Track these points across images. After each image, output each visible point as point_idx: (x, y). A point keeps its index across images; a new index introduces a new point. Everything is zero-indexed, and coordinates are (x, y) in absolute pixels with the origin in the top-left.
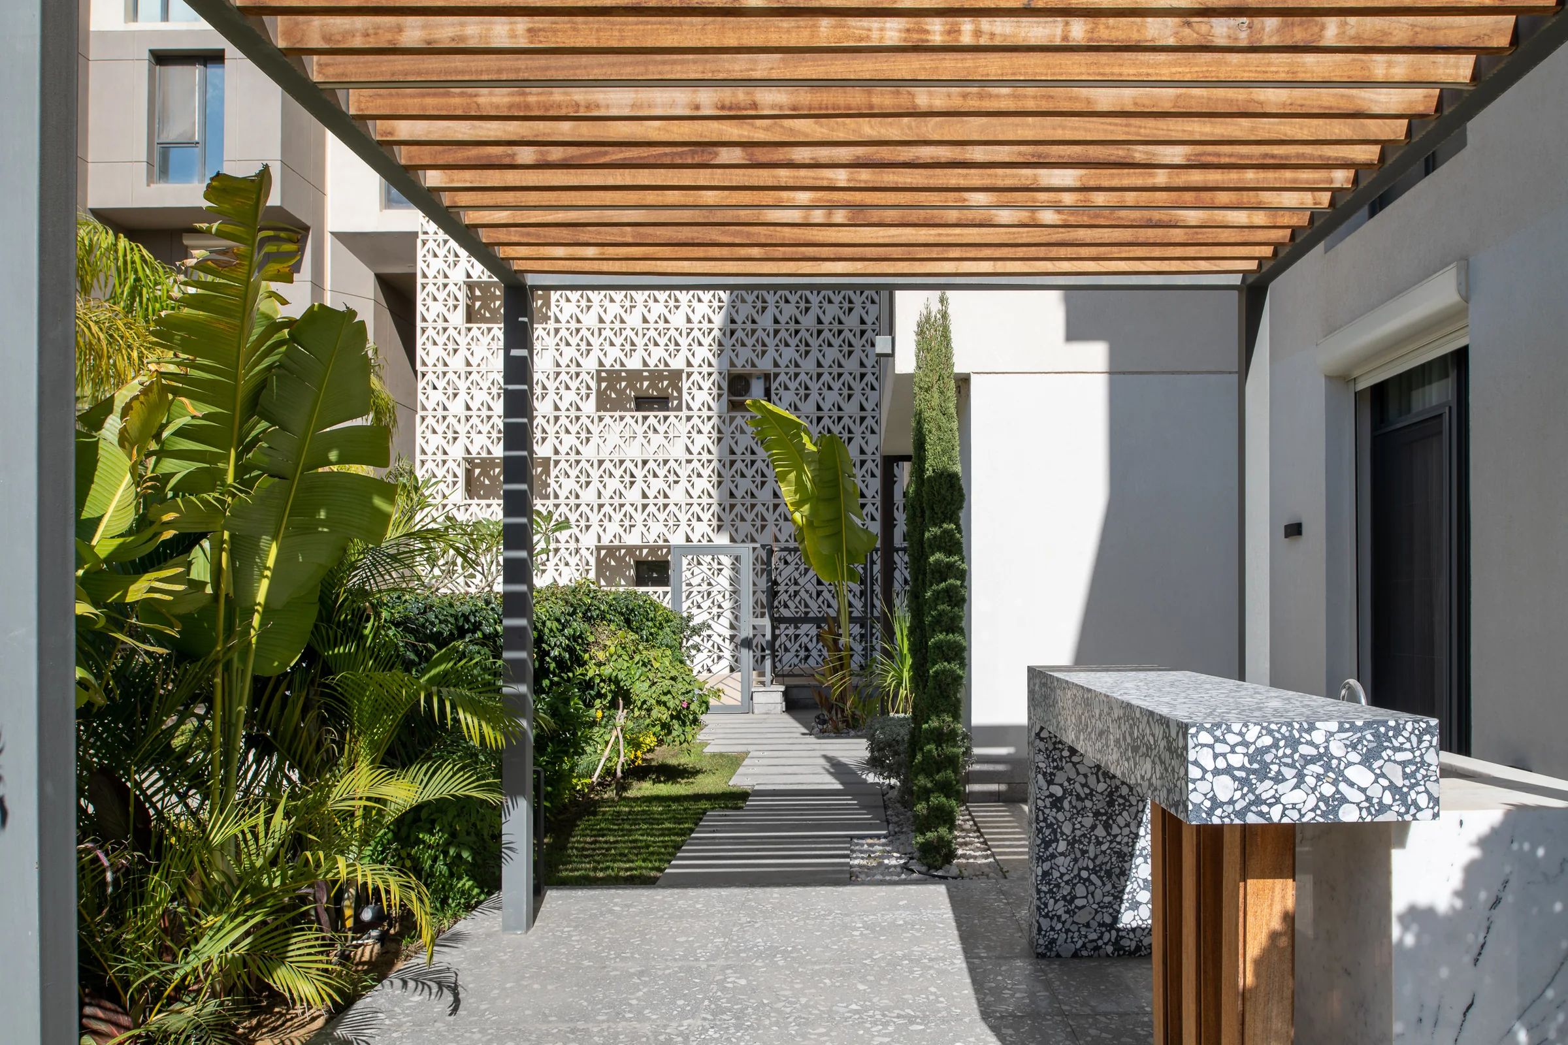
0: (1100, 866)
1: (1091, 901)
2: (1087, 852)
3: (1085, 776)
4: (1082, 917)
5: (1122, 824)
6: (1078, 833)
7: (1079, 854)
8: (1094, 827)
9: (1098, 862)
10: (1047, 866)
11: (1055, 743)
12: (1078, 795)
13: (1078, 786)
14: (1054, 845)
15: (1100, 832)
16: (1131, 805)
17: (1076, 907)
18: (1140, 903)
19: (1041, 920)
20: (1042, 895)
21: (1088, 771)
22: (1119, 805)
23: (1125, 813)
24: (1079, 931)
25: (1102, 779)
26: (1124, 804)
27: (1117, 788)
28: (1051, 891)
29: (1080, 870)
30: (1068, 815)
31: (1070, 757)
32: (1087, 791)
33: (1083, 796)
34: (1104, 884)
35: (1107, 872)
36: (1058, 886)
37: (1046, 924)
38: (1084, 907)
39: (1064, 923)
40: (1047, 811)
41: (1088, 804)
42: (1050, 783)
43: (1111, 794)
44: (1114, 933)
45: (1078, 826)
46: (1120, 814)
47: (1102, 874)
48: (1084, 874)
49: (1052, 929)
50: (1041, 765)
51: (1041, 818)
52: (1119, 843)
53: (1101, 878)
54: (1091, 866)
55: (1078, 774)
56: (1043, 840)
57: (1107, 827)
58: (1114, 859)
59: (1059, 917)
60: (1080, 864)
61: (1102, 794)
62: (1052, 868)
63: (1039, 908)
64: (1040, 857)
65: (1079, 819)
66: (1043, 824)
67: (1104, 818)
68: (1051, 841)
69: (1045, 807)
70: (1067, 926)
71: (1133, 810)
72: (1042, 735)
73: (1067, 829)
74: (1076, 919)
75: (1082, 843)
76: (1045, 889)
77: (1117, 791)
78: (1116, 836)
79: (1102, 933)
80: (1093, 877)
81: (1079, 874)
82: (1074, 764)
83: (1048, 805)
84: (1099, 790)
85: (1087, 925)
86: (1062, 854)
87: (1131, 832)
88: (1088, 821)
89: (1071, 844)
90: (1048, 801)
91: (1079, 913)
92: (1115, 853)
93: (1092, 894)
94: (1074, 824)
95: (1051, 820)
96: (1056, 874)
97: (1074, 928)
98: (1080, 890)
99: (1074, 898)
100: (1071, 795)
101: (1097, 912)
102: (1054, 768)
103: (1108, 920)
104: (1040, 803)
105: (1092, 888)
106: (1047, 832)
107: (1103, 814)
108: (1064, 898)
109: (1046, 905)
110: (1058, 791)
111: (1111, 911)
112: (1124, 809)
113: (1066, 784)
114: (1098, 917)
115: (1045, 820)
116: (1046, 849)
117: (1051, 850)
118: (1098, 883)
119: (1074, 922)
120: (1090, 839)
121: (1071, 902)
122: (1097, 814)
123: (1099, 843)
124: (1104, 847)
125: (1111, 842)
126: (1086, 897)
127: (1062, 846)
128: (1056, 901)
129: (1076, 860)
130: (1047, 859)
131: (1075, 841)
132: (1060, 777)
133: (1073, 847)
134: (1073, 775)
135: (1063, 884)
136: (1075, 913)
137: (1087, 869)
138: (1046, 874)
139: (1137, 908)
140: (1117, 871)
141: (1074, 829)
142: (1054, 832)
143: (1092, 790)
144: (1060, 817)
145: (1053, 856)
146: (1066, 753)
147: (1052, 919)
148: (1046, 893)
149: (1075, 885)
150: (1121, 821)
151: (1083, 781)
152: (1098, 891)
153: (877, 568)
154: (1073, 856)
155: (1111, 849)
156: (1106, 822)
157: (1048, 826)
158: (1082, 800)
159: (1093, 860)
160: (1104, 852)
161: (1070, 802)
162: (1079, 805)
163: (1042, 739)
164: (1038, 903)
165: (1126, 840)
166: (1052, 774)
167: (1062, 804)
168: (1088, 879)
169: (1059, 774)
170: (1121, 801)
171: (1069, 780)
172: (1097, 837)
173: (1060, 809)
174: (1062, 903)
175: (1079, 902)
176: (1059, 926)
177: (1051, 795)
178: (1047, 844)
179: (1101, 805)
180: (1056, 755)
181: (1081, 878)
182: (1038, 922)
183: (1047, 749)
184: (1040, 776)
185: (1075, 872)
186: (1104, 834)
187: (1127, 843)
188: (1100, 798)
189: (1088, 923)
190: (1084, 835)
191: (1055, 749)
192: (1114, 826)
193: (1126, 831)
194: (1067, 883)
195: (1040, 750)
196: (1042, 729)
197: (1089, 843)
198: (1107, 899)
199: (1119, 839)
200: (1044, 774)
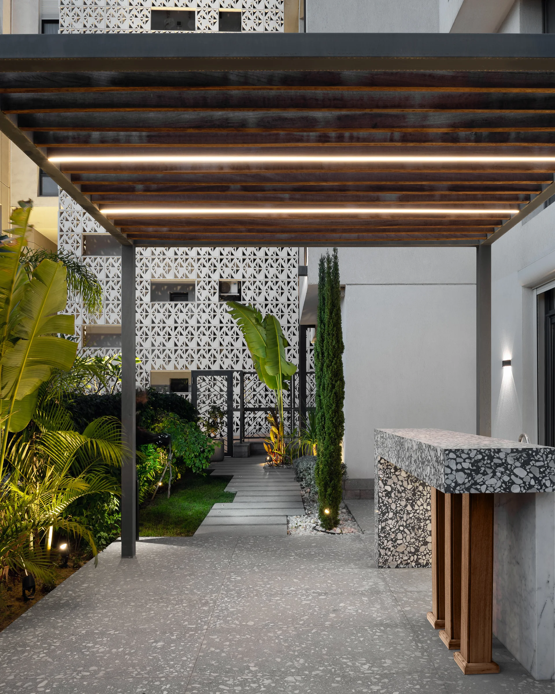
0: (409, 524)
1: (405, 541)
2: (403, 518)
3: (402, 481)
4: (400, 549)
5: (420, 504)
6: (398, 509)
7: (399, 519)
8: (406, 506)
9: (408, 523)
10: (383, 524)
11: (387, 466)
12: (398, 491)
13: (398, 486)
14: (387, 514)
15: (409, 508)
16: (424, 496)
17: (398, 544)
18: (428, 542)
19: (381, 550)
20: (381, 538)
21: (403, 479)
22: (418, 495)
23: (421, 499)
24: (399, 556)
25: (410, 483)
26: (420, 495)
27: (417, 487)
28: (385, 536)
29: (399, 526)
30: (394, 500)
31: (395, 472)
32: (403, 489)
33: (401, 491)
34: (411, 533)
35: (412, 527)
36: (389, 534)
37: (383, 552)
38: (401, 544)
39: (392, 552)
40: (384, 498)
41: (403, 495)
42: (385, 484)
43: (414, 490)
44: (415, 556)
45: (398, 505)
46: (419, 500)
47: (410, 528)
48: (402, 528)
49: (386, 554)
50: (381, 476)
51: (381, 501)
52: (418, 514)
53: (409, 530)
54: (405, 525)
55: (399, 480)
56: (382, 512)
57: (412, 506)
58: (415, 521)
59: (389, 549)
60: (399, 523)
61: (410, 490)
62: (386, 525)
63: (379, 545)
64: (381, 520)
65: (399, 502)
66: (382, 504)
67: (411, 501)
68: (385, 513)
69: (383, 496)
70: (393, 553)
71: (425, 498)
72: (382, 462)
73: (393, 506)
74: (397, 549)
75: (400, 513)
76: (382, 535)
77: (417, 488)
78: (416, 510)
79: (410, 557)
80: (406, 530)
81: (399, 529)
82: (397, 476)
83: (384, 495)
84: (409, 488)
85: (403, 553)
86: (391, 519)
87: (424, 508)
88: (403, 503)
89: (395, 514)
90: (384, 493)
91: (399, 547)
92: (416, 518)
93: (405, 538)
94: (396, 505)
95: (385, 502)
96: (388, 528)
97: (397, 554)
98: (400, 536)
99: (397, 539)
100: (395, 490)
101: (407, 546)
102: (387, 477)
103: (413, 550)
104: (380, 494)
105: (405, 535)
106: (384, 508)
107: (410, 500)
108: (392, 540)
109: (383, 543)
110: (389, 489)
111: (414, 546)
112: (420, 497)
113: (393, 485)
114: (408, 549)
115: (383, 502)
116: (383, 516)
117: (385, 517)
118: (408, 532)
119: (396, 551)
120: (404, 511)
121: (395, 541)
122: (407, 500)
123: (409, 514)
124: (411, 515)
125: (414, 513)
126: (402, 539)
127: (391, 515)
128: (388, 541)
129: (397, 522)
130: (384, 521)
131: (397, 512)
132: (390, 482)
133: (396, 516)
134: (396, 481)
135: (391, 533)
136: (397, 547)
137: (403, 526)
138: (383, 528)
139: (427, 545)
140: (417, 527)
141: (397, 507)
142: (387, 508)
143: (405, 488)
144: (390, 501)
145: (386, 520)
146: (393, 470)
147: (386, 550)
148: (383, 537)
149: (397, 533)
150: (419, 503)
151: (401, 484)
152: (408, 536)
153: (297, 382)
154: (396, 520)
155: (414, 516)
156: (412, 503)
157: (384, 505)
158: (401, 493)
159: (406, 522)
160: (411, 518)
161: (395, 494)
162: (399, 495)
163: (381, 464)
164: (379, 542)
165: (421, 512)
166: (386, 480)
167: (391, 495)
168: (403, 531)
169: (389, 480)
170: (419, 493)
171: (394, 483)
172: (407, 511)
173: (390, 497)
174: (391, 542)
175: (399, 542)
176: (390, 553)
177: (386, 491)
178: (384, 514)
179: (410, 495)
180: (388, 471)
181: (400, 530)
182: (379, 551)
183: (383, 468)
184: (380, 482)
185: (397, 527)
186: (411, 509)
187: (422, 514)
188: (409, 492)
189: (403, 552)
190: (401, 510)
191: (387, 468)
192: (416, 505)
193: (421, 508)
194: (393, 532)
195: (380, 469)
196: (381, 458)
197: (404, 513)
198: (412, 540)
199: (418, 512)
200: (382, 481)
